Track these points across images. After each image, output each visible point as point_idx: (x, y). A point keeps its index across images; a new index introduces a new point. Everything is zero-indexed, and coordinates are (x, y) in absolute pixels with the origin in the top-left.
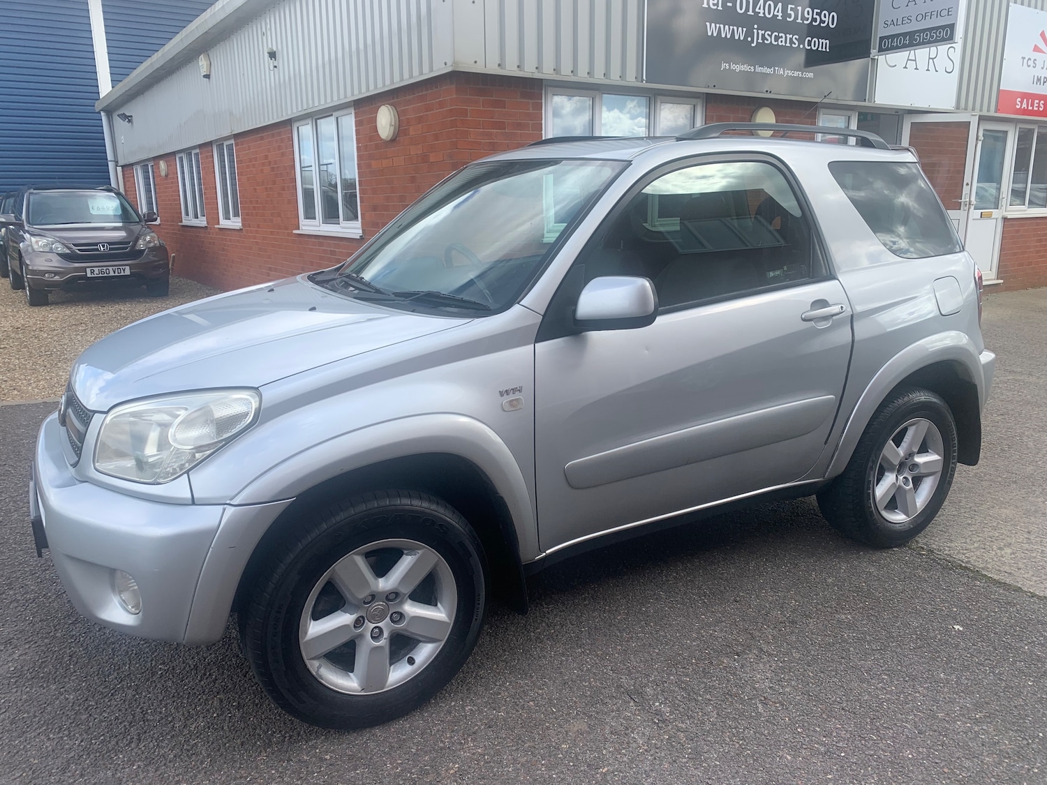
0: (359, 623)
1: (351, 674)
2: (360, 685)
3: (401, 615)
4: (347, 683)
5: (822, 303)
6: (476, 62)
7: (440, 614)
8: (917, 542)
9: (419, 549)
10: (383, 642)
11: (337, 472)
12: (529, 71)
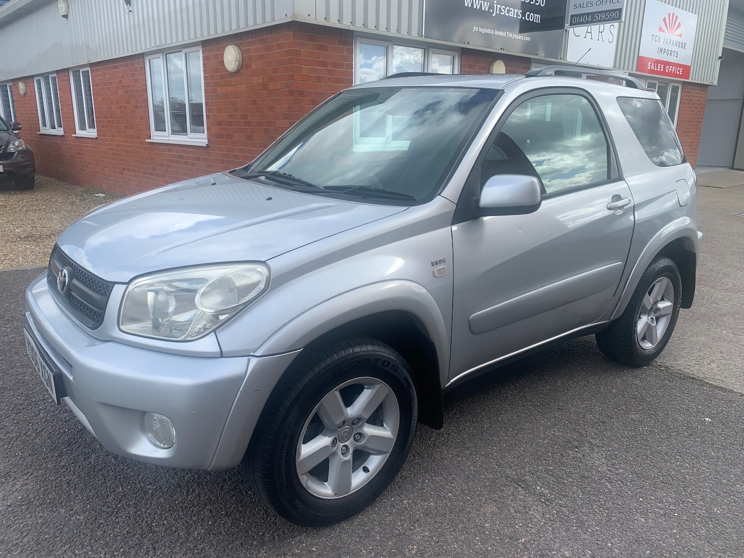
0: (334, 443)
1: (325, 483)
2: (333, 491)
3: (361, 435)
4: (325, 490)
5: (617, 197)
6: (309, 15)
7: (386, 432)
8: (656, 362)
9: (377, 384)
10: (349, 457)
11: (332, 327)
12: (346, 24)
